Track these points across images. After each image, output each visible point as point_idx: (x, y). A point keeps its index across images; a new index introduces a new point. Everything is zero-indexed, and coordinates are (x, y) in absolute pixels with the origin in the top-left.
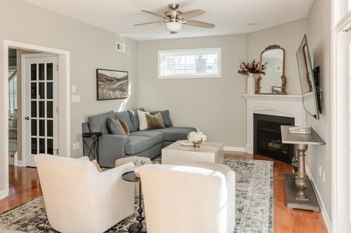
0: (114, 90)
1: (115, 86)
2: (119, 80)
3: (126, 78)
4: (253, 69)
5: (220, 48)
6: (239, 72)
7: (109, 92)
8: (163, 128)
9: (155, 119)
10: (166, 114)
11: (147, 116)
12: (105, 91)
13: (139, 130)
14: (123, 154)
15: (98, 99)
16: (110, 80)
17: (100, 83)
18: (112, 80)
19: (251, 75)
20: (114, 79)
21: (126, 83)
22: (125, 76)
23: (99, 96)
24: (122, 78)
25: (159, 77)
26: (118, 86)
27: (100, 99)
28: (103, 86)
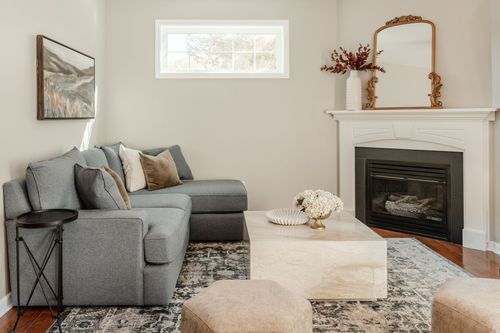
0: (73, 96)
1: (75, 87)
2: (81, 74)
3: (91, 72)
4: (359, 62)
5: (287, 22)
6: (325, 68)
7: (63, 100)
8: (178, 184)
9: (162, 165)
12: (55, 96)
15: (41, 116)
16: (66, 71)
17: (46, 74)
19: (354, 73)
20: (73, 70)
21: (91, 83)
22: (91, 68)
23: (46, 107)
24: (86, 70)
25: (157, 76)
26: (79, 88)
27: (46, 116)
28: (52, 84)
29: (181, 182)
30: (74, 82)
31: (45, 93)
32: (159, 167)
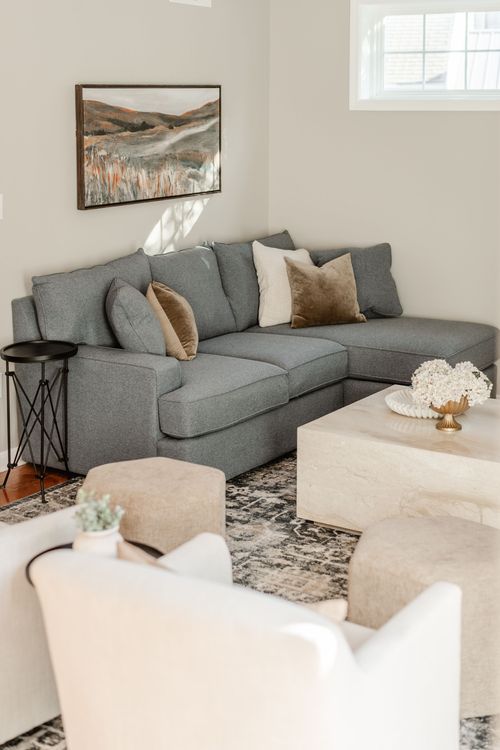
0: (155, 164)
1: (162, 147)
2: (175, 122)
3: (214, 110)
7: (131, 173)
8: (353, 321)
9: (321, 282)
10: (375, 261)
11: (293, 271)
12: (110, 170)
13: (254, 324)
14: (155, 433)
15: (81, 205)
16: (139, 126)
17: (90, 140)
18: (145, 126)
20: (156, 121)
21: (211, 130)
22: (209, 105)
23: (88, 190)
24: (194, 112)
25: (353, 107)
26: (173, 146)
27: (88, 202)
28: (103, 153)
29: (362, 317)
30: (159, 138)
31: (88, 169)
32: (315, 288)
